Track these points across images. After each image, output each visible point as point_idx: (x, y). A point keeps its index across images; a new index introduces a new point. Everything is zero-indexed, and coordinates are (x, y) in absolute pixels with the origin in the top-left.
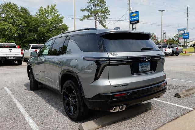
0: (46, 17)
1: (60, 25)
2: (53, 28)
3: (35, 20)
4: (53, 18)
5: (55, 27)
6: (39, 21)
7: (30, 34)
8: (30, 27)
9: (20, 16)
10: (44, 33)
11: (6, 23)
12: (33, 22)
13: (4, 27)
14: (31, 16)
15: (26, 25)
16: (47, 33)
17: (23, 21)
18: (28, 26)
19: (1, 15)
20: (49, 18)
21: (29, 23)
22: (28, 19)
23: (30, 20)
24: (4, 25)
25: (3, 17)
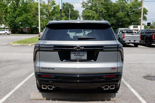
0: (126, 3)
1: (139, 9)
2: (132, 12)
3: (115, 6)
4: (132, 2)
5: (134, 11)
6: (118, 7)
7: (109, 19)
8: (110, 13)
9: (102, 4)
10: (121, 18)
11: (91, 11)
12: (113, 8)
13: (89, 14)
14: (112, 3)
15: (106, 11)
16: (124, 18)
17: (103, 8)
18: (108, 12)
19: (88, 4)
20: (128, 3)
21: (109, 9)
22: (108, 6)
23: (110, 6)
24: (89, 12)
25: (89, 6)
